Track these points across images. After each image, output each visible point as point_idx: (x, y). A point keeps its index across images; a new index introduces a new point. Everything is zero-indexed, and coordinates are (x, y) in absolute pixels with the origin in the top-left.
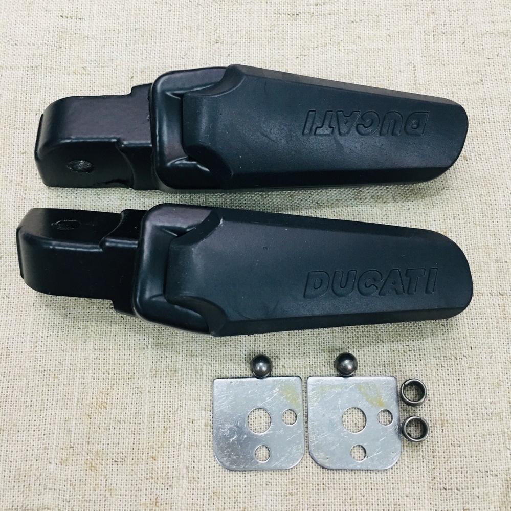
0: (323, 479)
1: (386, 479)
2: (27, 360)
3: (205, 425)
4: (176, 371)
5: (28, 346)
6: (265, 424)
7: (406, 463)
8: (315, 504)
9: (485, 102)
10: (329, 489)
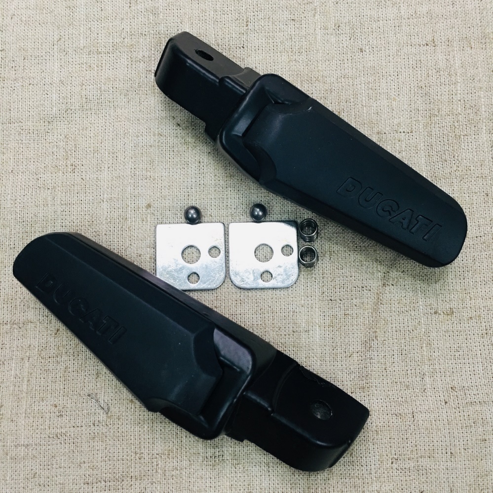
0: (240, 296)
1: (287, 295)
2: (9, 214)
3: (150, 258)
4: (126, 219)
5: (9, 203)
6: (196, 258)
7: (302, 283)
8: (234, 314)
9: (380, 4)
10: (244, 303)
